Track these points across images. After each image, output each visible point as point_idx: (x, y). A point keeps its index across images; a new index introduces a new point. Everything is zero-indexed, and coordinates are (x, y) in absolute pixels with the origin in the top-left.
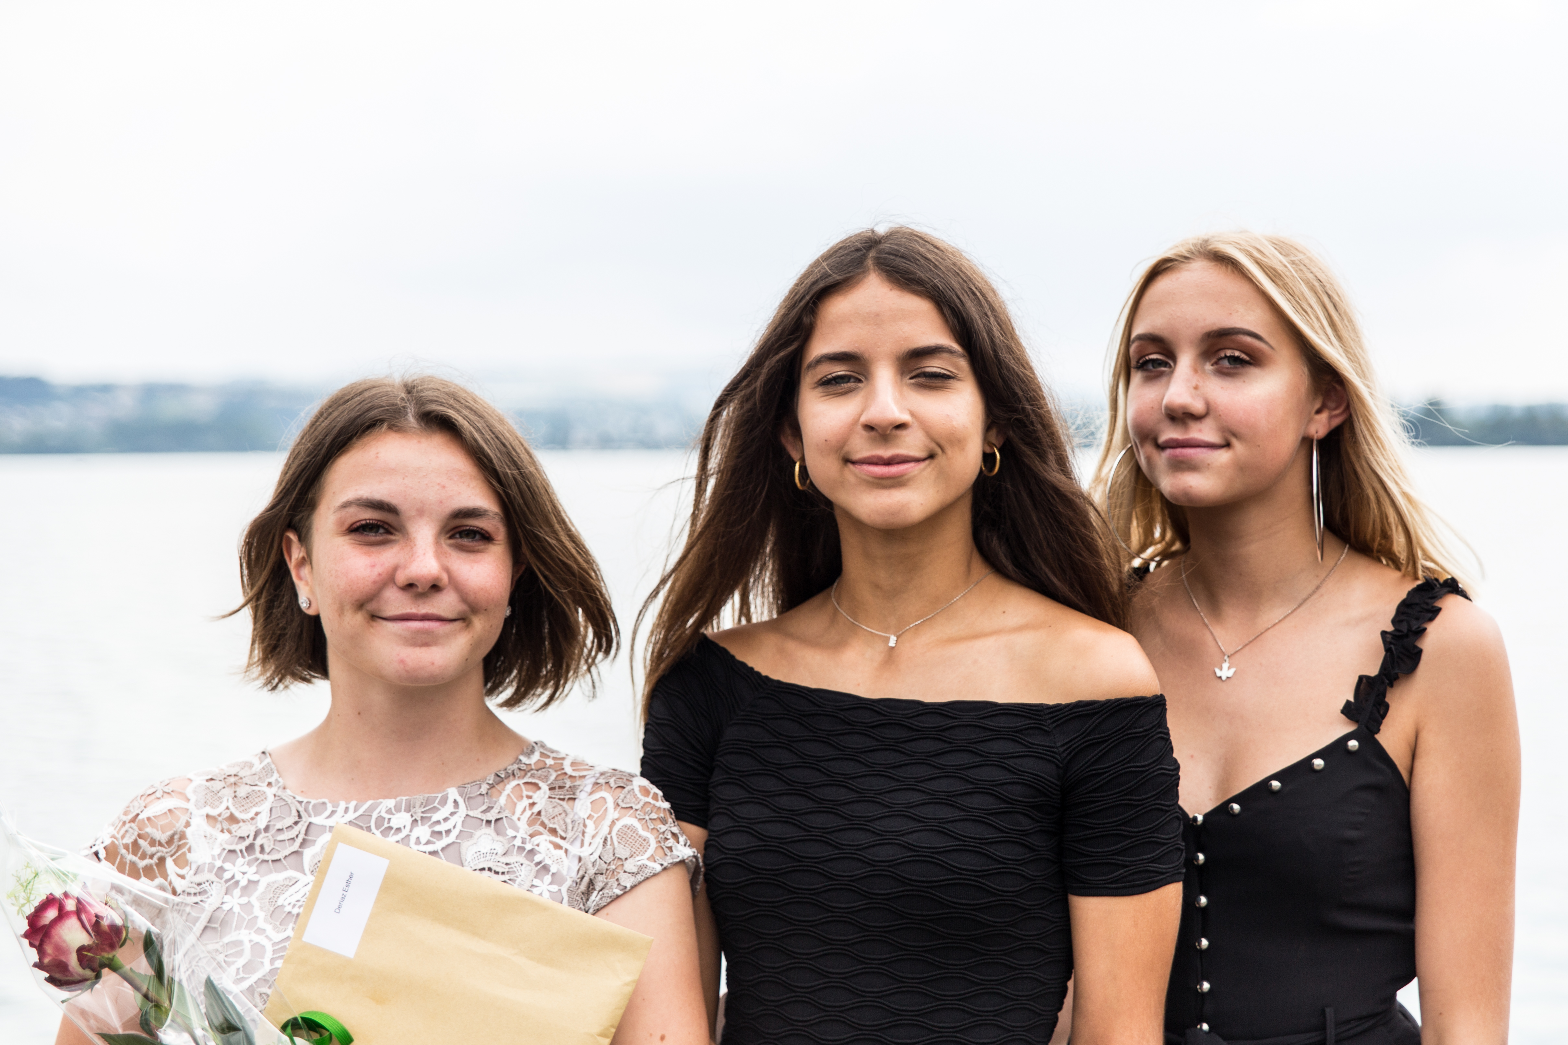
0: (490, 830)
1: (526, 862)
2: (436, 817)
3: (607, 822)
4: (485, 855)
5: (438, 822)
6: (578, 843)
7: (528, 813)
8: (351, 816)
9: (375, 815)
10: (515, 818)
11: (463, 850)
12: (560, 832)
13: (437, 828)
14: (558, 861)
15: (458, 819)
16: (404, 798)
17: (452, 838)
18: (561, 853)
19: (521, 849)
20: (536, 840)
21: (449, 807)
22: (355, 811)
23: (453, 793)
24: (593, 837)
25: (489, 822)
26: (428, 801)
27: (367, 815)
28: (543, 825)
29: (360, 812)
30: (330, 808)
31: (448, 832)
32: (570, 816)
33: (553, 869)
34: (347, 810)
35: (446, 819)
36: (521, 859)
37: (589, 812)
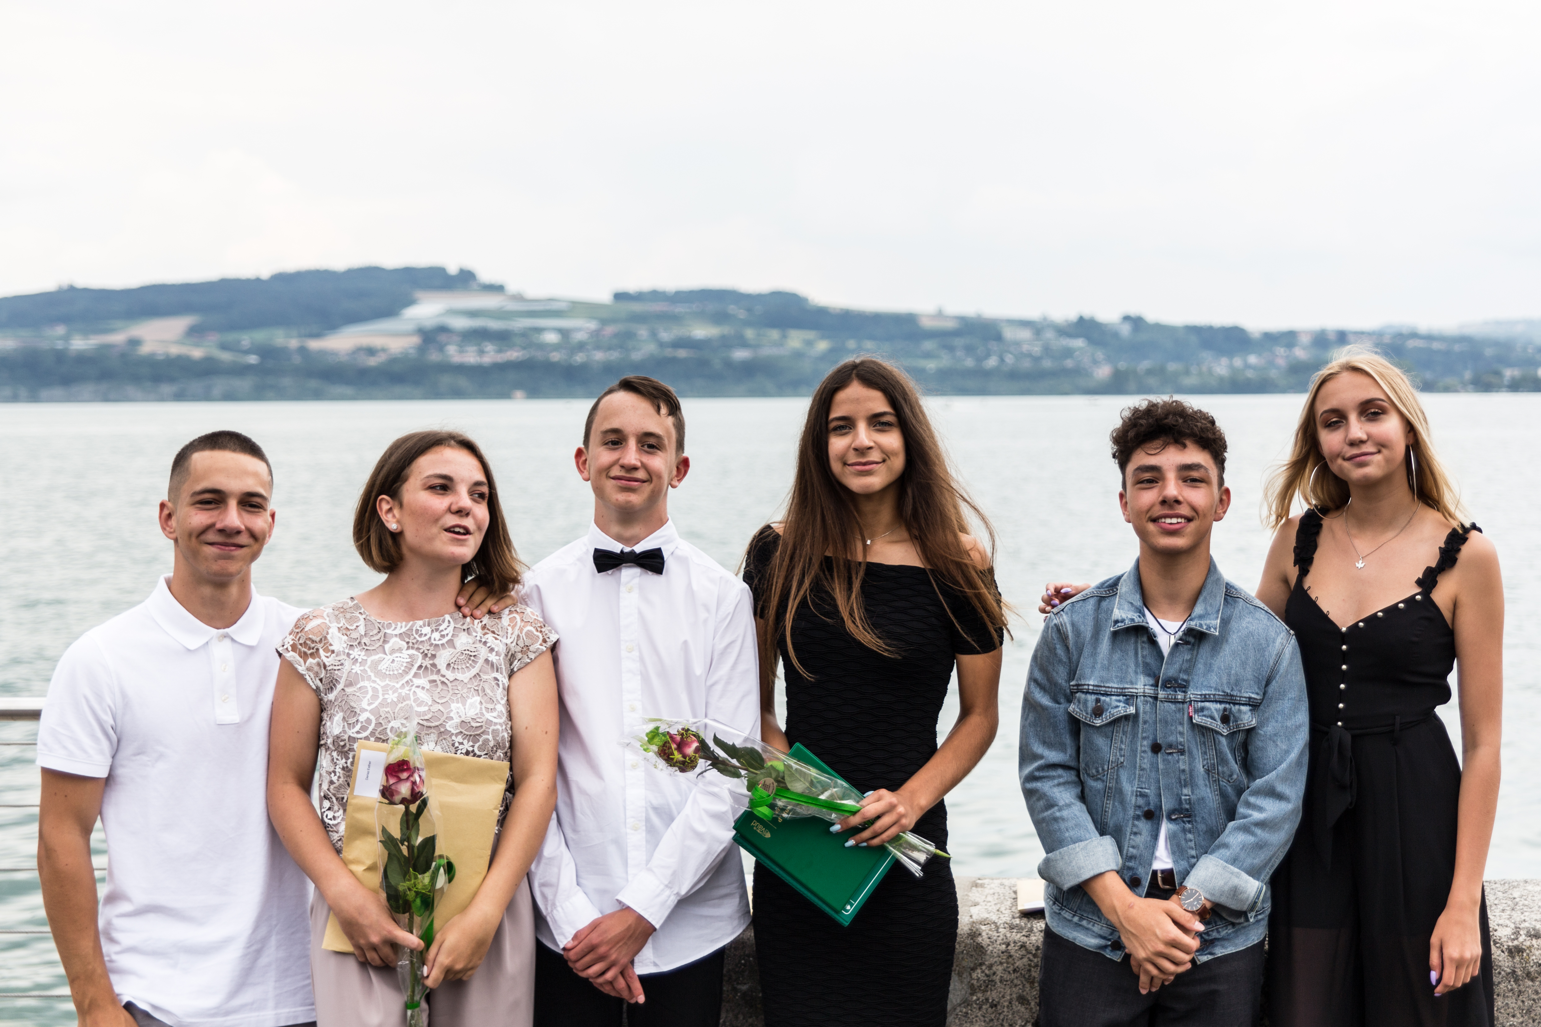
0: (465, 633)
1: (483, 646)
2: (441, 628)
3: (517, 627)
4: (465, 644)
5: (442, 631)
6: (505, 637)
7: (480, 624)
8: (404, 630)
9: (414, 629)
10: (475, 627)
11: (455, 642)
12: (496, 632)
13: (442, 633)
14: (497, 645)
15: (451, 629)
16: (427, 620)
17: (449, 637)
18: (498, 641)
19: (480, 641)
20: (487, 636)
21: (446, 624)
22: (406, 627)
23: (447, 617)
24: (512, 634)
25: (464, 630)
26: (438, 621)
27: (411, 629)
28: (488, 629)
29: (408, 627)
30: (394, 626)
31: (447, 634)
32: (500, 625)
33: (496, 649)
34: (401, 627)
35: (446, 629)
36: (481, 645)
37: (508, 623)
